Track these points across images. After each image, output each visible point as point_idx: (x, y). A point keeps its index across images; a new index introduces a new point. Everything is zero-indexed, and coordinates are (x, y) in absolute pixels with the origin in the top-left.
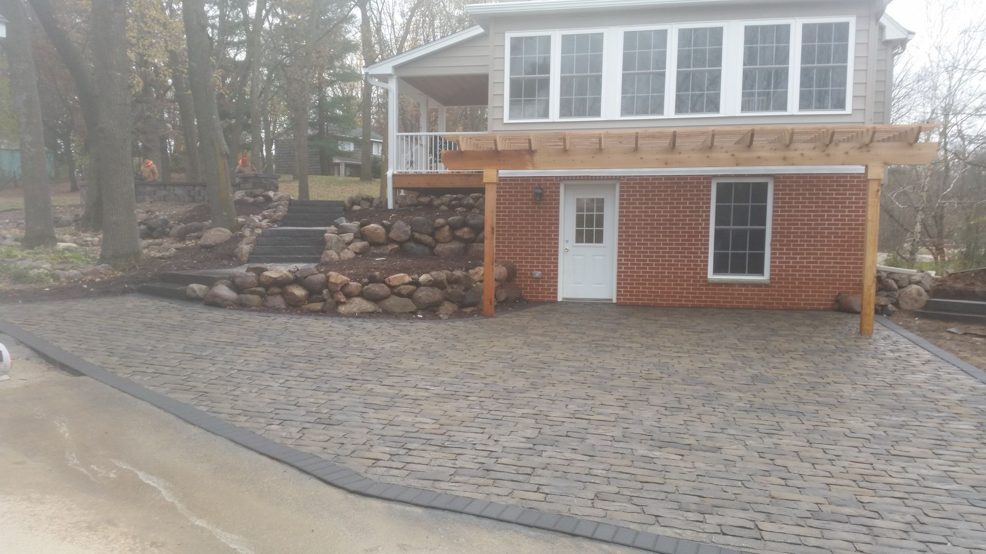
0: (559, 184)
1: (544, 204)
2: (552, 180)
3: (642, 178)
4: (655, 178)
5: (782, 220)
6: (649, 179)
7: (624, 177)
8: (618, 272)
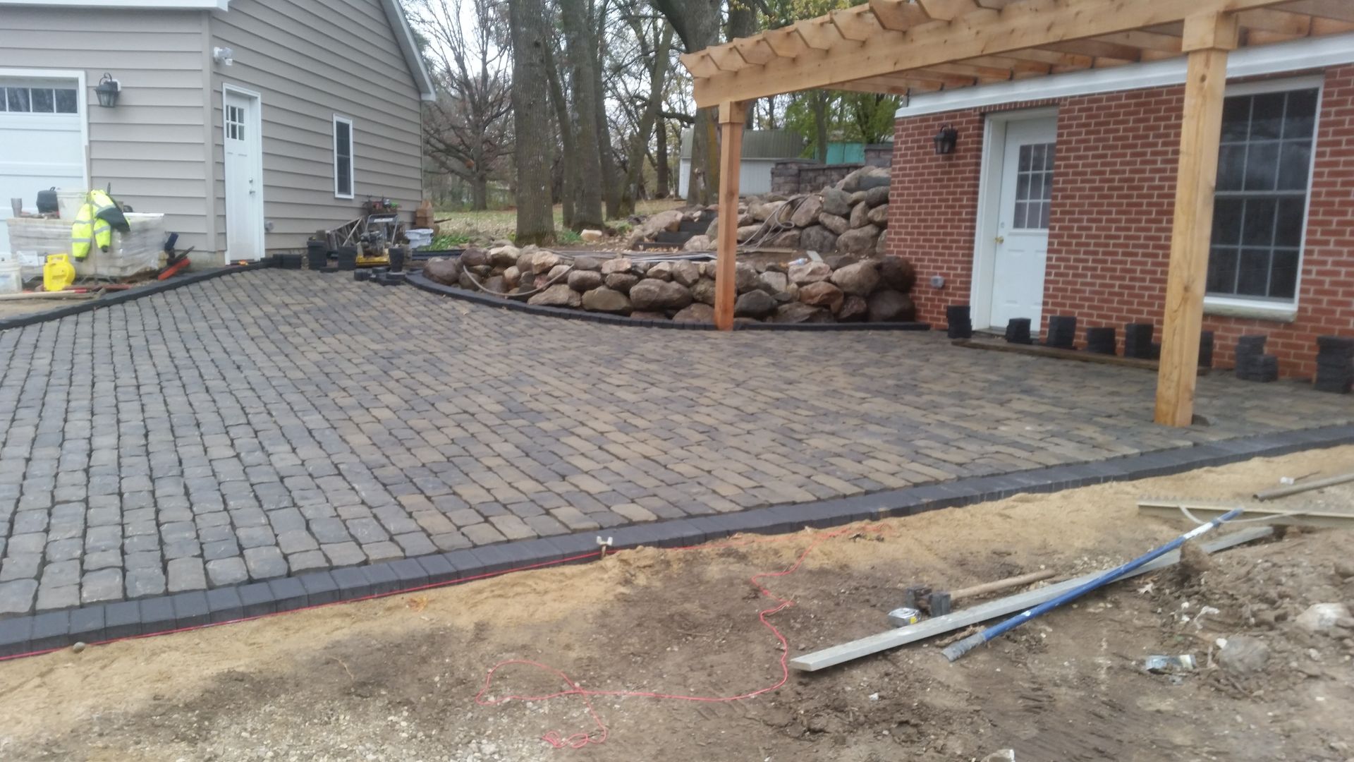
0: (982, 122)
1: (959, 158)
2: (969, 115)
3: (1094, 99)
4: (1113, 96)
5: (1331, 174)
6: (1100, 100)
7: (1066, 98)
8: (1046, 282)
